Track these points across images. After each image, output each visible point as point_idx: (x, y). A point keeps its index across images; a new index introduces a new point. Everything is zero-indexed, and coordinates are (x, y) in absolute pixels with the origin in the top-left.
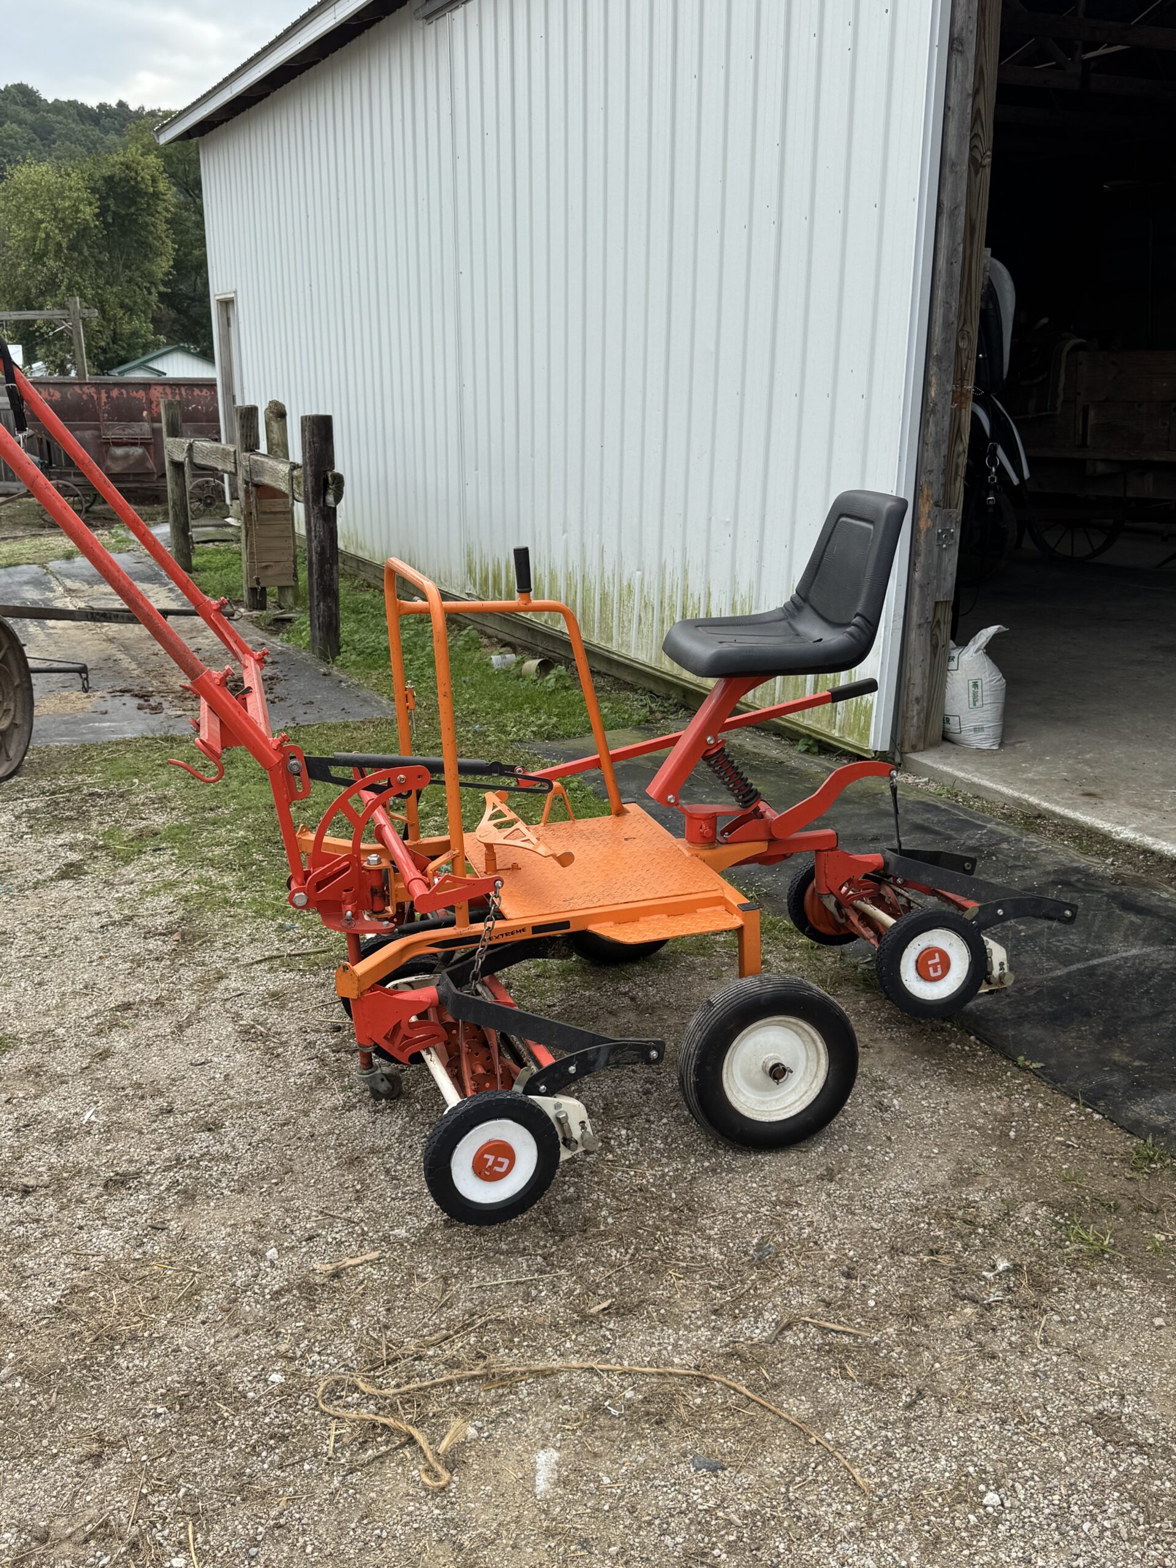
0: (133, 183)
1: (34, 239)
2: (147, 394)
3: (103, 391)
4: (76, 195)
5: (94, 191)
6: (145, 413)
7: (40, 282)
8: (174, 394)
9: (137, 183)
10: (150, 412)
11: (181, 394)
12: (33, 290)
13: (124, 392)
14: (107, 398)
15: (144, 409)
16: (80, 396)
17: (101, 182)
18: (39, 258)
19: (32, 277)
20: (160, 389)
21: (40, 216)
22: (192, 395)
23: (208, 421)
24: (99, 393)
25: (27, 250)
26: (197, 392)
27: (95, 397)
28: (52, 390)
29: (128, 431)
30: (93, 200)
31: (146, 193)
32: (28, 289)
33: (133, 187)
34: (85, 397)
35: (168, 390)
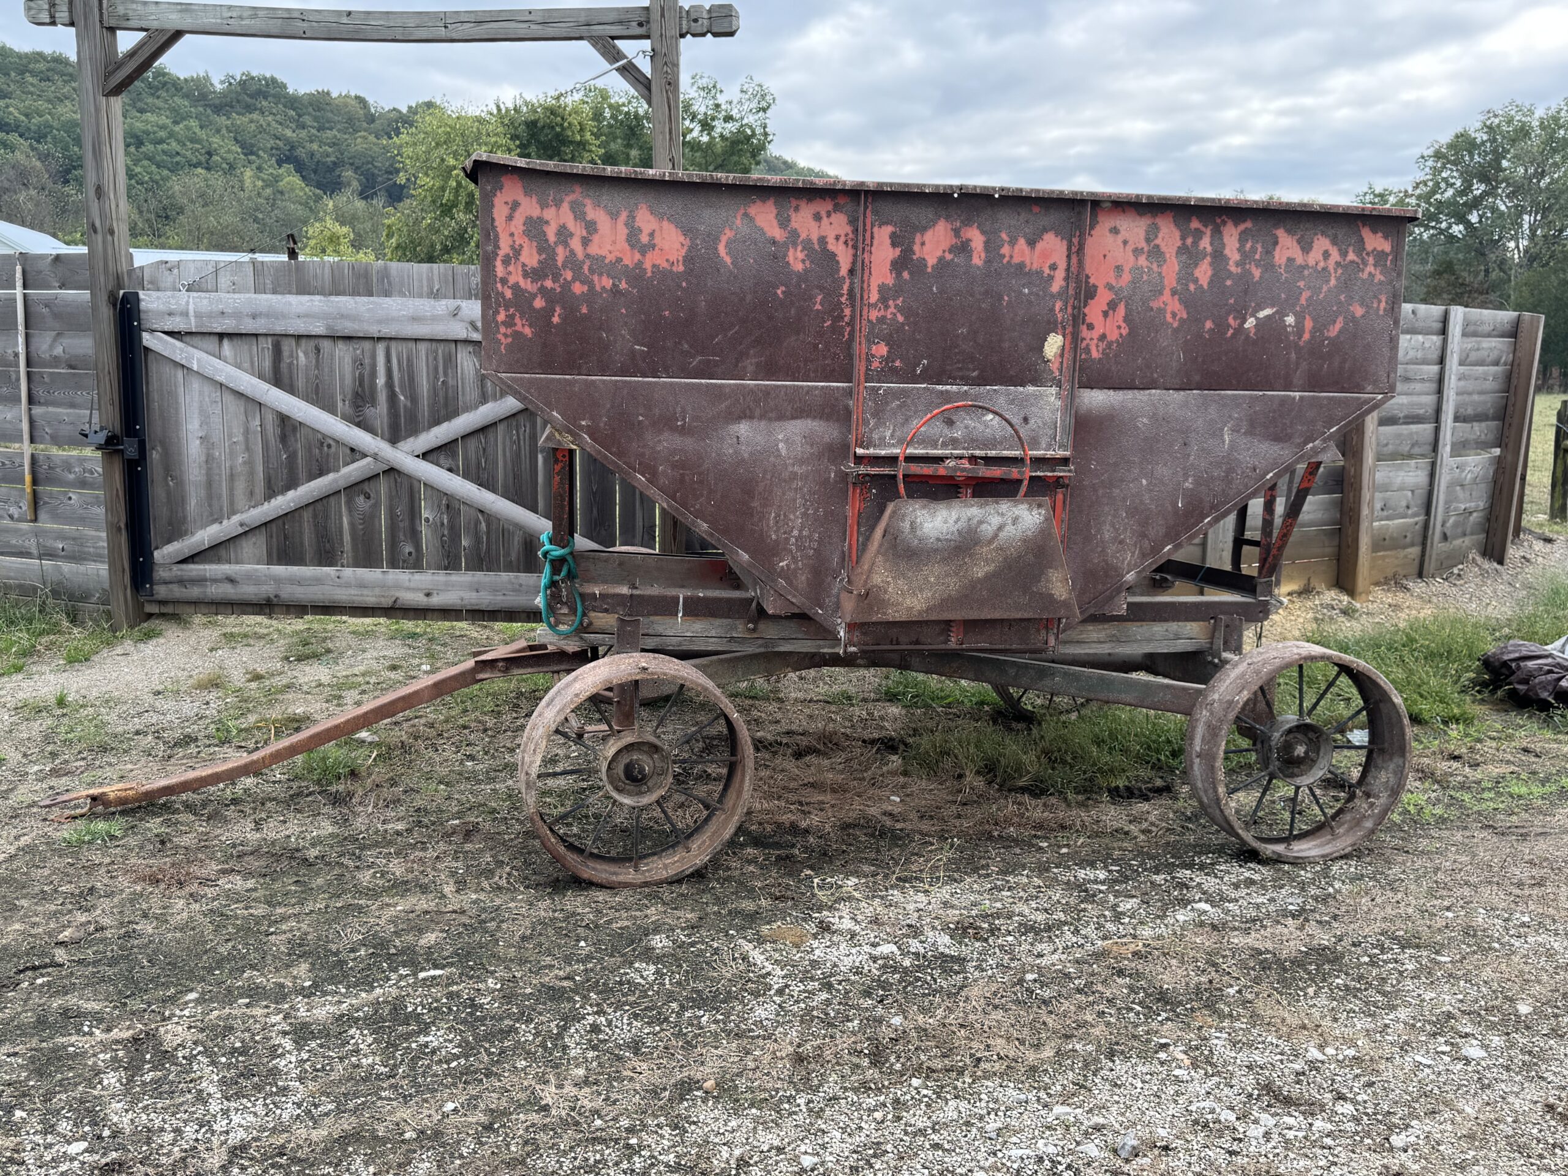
0: (558, 129)
1: (443, 189)
2: (1077, 252)
3: (883, 234)
4: (493, 139)
5: (514, 137)
6: (1053, 344)
7: (447, 237)
8: (1189, 255)
9: (563, 129)
10: (1074, 341)
11: (1218, 256)
12: (438, 247)
13: (976, 238)
14: (898, 266)
15: (1052, 326)
16: (776, 254)
17: (523, 127)
18: (447, 210)
19: (438, 231)
20: (1134, 228)
21: (452, 162)
22: (1269, 266)
23: (1314, 383)
24: (859, 242)
25: (434, 202)
26: (1287, 247)
27: (844, 260)
28: (646, 220)
29: (967, 425)
30: (512, 147)
31: (571, 142)
32: (432, 246)
33: (558, 135)
34: (796, 260)
35: (1169, 235)
